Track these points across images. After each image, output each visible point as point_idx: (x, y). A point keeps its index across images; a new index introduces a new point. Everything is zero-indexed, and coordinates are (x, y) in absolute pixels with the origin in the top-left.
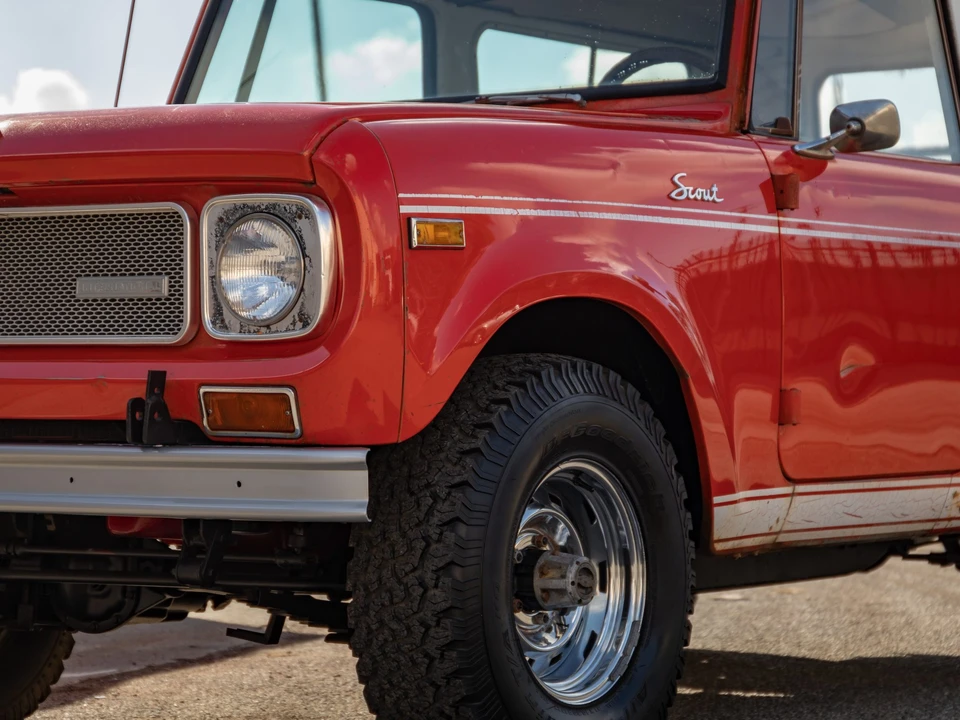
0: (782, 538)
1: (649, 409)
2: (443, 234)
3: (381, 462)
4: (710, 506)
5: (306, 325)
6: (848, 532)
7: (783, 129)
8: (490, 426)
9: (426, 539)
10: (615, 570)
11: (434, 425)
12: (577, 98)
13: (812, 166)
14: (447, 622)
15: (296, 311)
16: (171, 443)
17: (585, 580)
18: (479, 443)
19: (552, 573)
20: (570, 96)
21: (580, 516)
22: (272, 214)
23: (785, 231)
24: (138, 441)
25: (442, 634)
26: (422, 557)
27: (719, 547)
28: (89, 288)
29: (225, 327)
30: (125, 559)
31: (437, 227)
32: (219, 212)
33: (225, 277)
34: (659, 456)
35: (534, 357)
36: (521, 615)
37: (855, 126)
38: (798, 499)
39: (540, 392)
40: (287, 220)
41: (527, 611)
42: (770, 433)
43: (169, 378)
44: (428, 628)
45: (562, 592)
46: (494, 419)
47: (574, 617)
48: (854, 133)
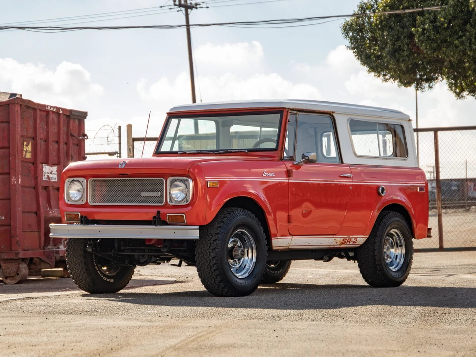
0: (290, 247)
1: (257, 219)
2: (214, 185)
3: (202, 228)
4: (271, 239)
5: (187, 202)
6: (307, 247)
7: (291, 159)
8: (223, 222)
9: (210, 243)
10: (250, 251)
11: (212, 221)
12: (247, 151)
13: (298, 167)
14: (214, 260)
15: (185, 199)
16: (161, 225)
17: (243, 253)
18: (221, 225)
19: (236, 252)
20: (245, 151)
21: (243, 241)
22: (181, 181)
23: (289, 181)
24: (155, 224)
25: (213, 262)
26: (209, 247)
27: (274, 248)
28: (144, 194)
29: (172, 202)
30: (148, 249)
31: (213, 183)
32: (171, 180)
33: (172, 192)
34: (260, 229)
35: (233, 208)
36: (230, 260)
37: (307, 158)
38: (293, 239)
39: (234, 215)
40: (184, 182)
41: (231, 259)
42: (286, 224)
43: (161, 212)
44: (210, 261)
45: (238, 255)
46: (224, 221)
47: (242, 261)
48: (307, 159)
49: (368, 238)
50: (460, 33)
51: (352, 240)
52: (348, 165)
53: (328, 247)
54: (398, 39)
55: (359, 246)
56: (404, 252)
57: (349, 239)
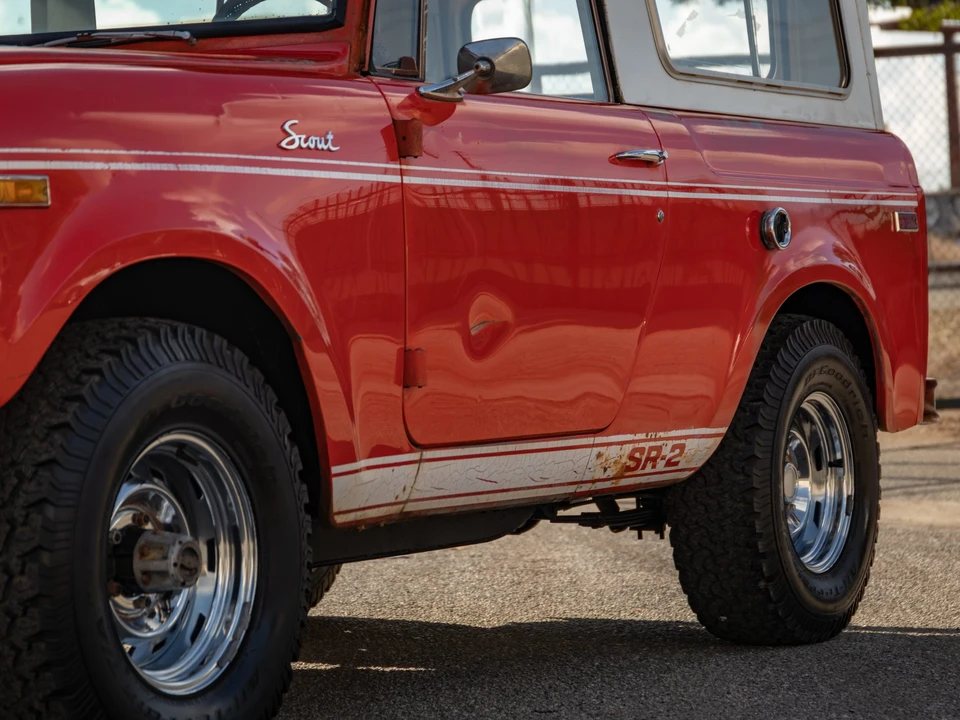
0: (410, 507)
1: (258, 375)
2: (26, 192)
4: (329, 476)
6: (483, 499)
7: (408, 70)
8: (80, 398)
9: (11, 522)
10: (224, 548)
11: (20, 396)
12: (186, 35)
13: (439, 109)
17: (189, 560)
18: (68, 418)
19: (154, 554)
20: (178, 34)
21: (185, 492)
23: (407, 180)
25: (30, 624)
26: (7, 542)
27: (339, 519)
31: (19, 184)
34: (270, 425)
35: (131, 322)
36: (120, 600)
37: (484, 66)
38: (425, 466)
39: (136, 360)
41: (128, 595)
42: (398, 390)
44: (14, 618)
45: (164, 574)
46: (85, 391)
47: (180, 602)
48: (483, 74)
49: (726, 437)
51: (666, 452)
52: (643, 111)
55: (688, 474)
56: (848, 489)
57: (652, 449)
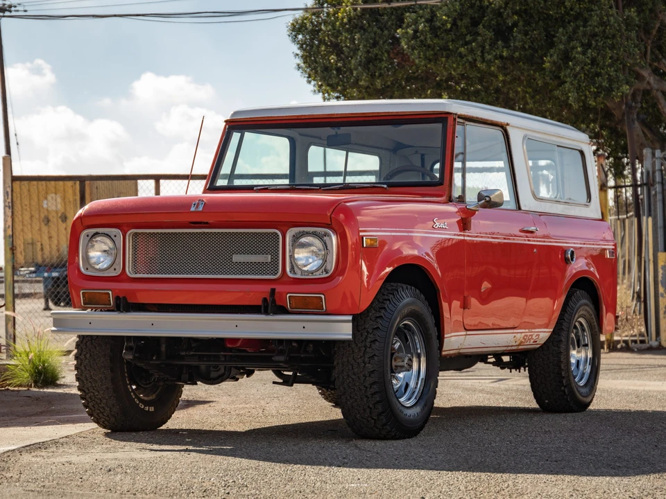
0: (462, 351)
2: (372, 242)
4: (443, 338)
5: (327, 273)
6: (480, 350)
7: (461, 200)
8: (385, 308)
9: (365, 346)
10: (415, 360)
11: (368, 307)
12: (385, 186)
14: (372, 375)
15: (324, 267)
16: (275, 313)
17: (410, 362)
18: (381, 314)
19: (398, 360)
20: (383, 186)
22: (314, 234)
23: (466, 238)
24: (266, 313)
26: (364, 354)
27: (444, 353)
28: (237, 258)
29: (295, 273)
30: (225, 356)
31: (371, 240)
32: (294, 234)
33: (296, 256)
34: (430, 320)
37: (487, 199)
38: (468, 336)
39: (398, 296)
40: (320, 237)
42: (461, 311)
43: (276, 291)
44: (366, 377)
45: (403, 366)
46: (386, 306)
49: (552, 333)
50: (468, 38)
51: (534, 337)
52: (527, 212)
53: (505, 348)
54: (375, 44)
55: (539, 346)
56: (590, 355)
57: (530, 335)
